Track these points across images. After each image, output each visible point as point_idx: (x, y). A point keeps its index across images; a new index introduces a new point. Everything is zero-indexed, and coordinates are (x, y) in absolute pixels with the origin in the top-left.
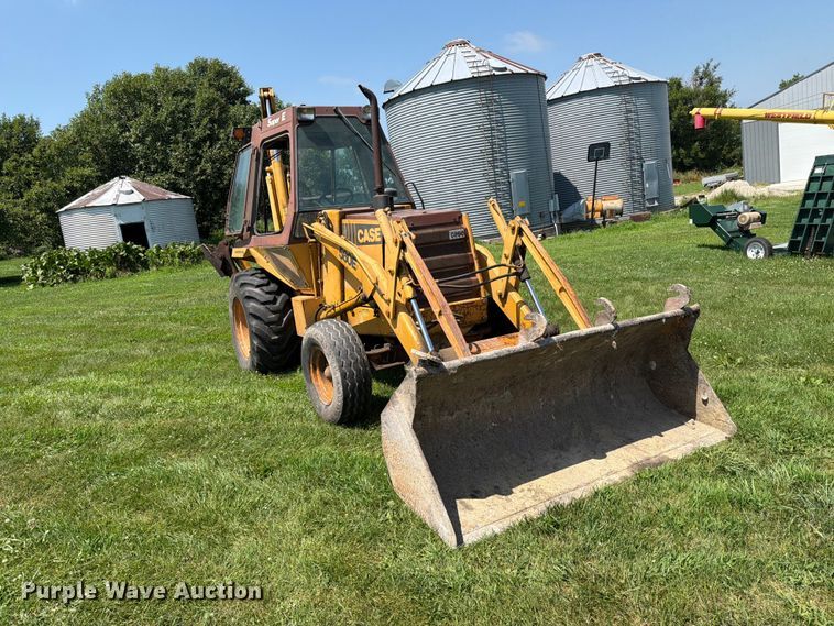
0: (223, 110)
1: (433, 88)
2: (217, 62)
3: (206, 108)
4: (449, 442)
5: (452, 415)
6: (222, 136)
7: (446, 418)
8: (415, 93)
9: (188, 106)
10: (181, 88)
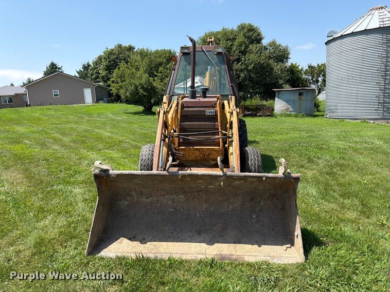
0: (247, 47)
1: (353, 34)
2: (250, 25)
3: (240, 46)
4: (144, 211)
5: (148, 198)
6: (243, 59)
7: (144, 199)
8: (342, 37)
9: (231, 45)
10: (231, 37)
